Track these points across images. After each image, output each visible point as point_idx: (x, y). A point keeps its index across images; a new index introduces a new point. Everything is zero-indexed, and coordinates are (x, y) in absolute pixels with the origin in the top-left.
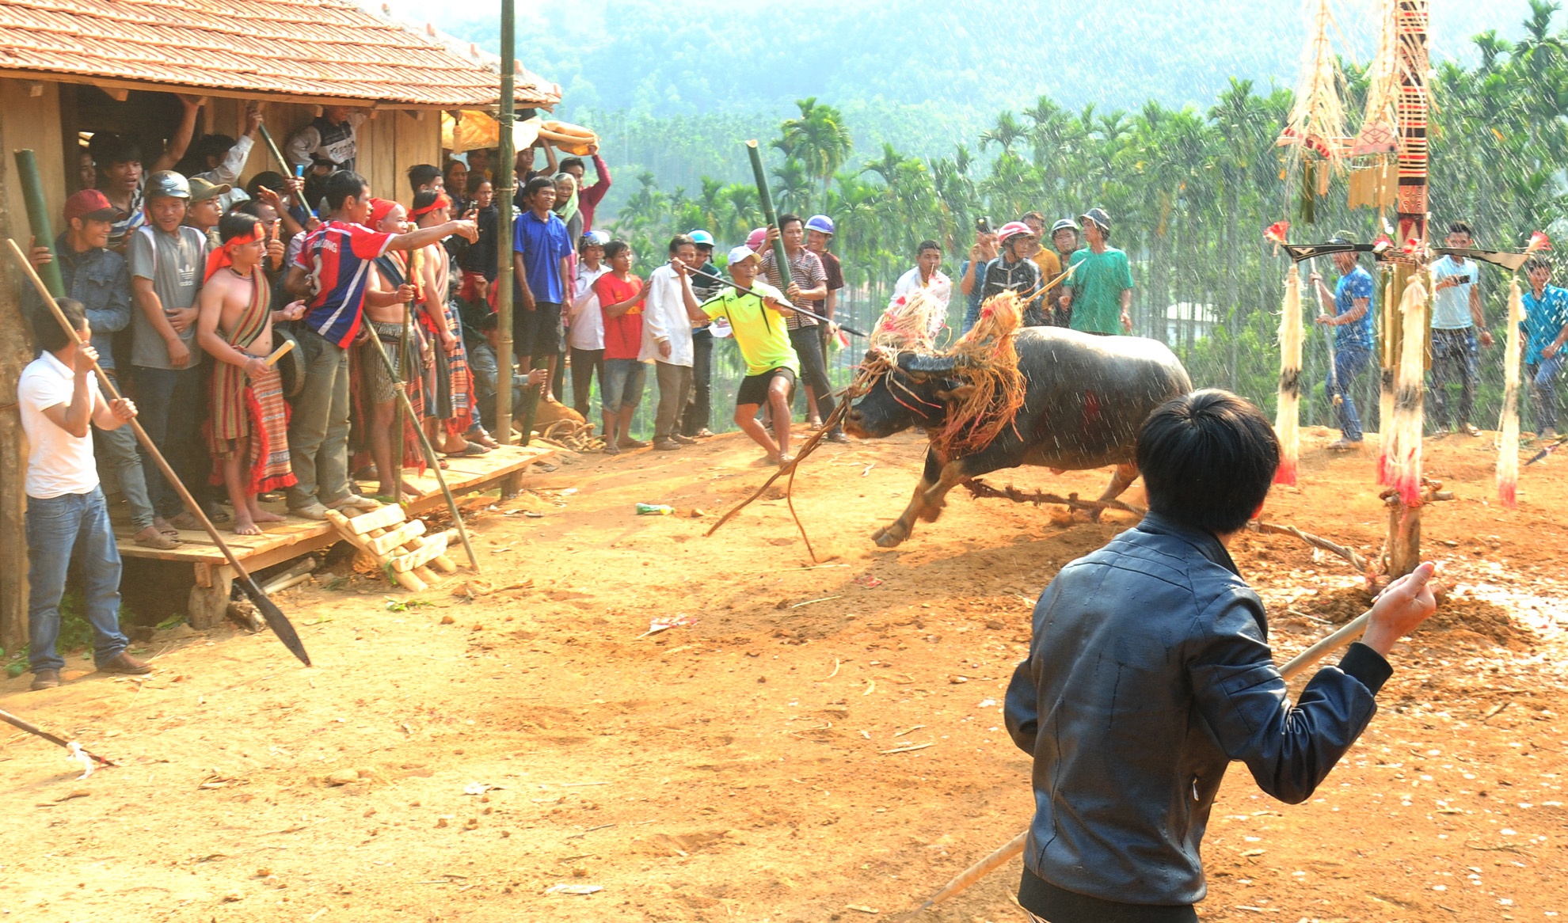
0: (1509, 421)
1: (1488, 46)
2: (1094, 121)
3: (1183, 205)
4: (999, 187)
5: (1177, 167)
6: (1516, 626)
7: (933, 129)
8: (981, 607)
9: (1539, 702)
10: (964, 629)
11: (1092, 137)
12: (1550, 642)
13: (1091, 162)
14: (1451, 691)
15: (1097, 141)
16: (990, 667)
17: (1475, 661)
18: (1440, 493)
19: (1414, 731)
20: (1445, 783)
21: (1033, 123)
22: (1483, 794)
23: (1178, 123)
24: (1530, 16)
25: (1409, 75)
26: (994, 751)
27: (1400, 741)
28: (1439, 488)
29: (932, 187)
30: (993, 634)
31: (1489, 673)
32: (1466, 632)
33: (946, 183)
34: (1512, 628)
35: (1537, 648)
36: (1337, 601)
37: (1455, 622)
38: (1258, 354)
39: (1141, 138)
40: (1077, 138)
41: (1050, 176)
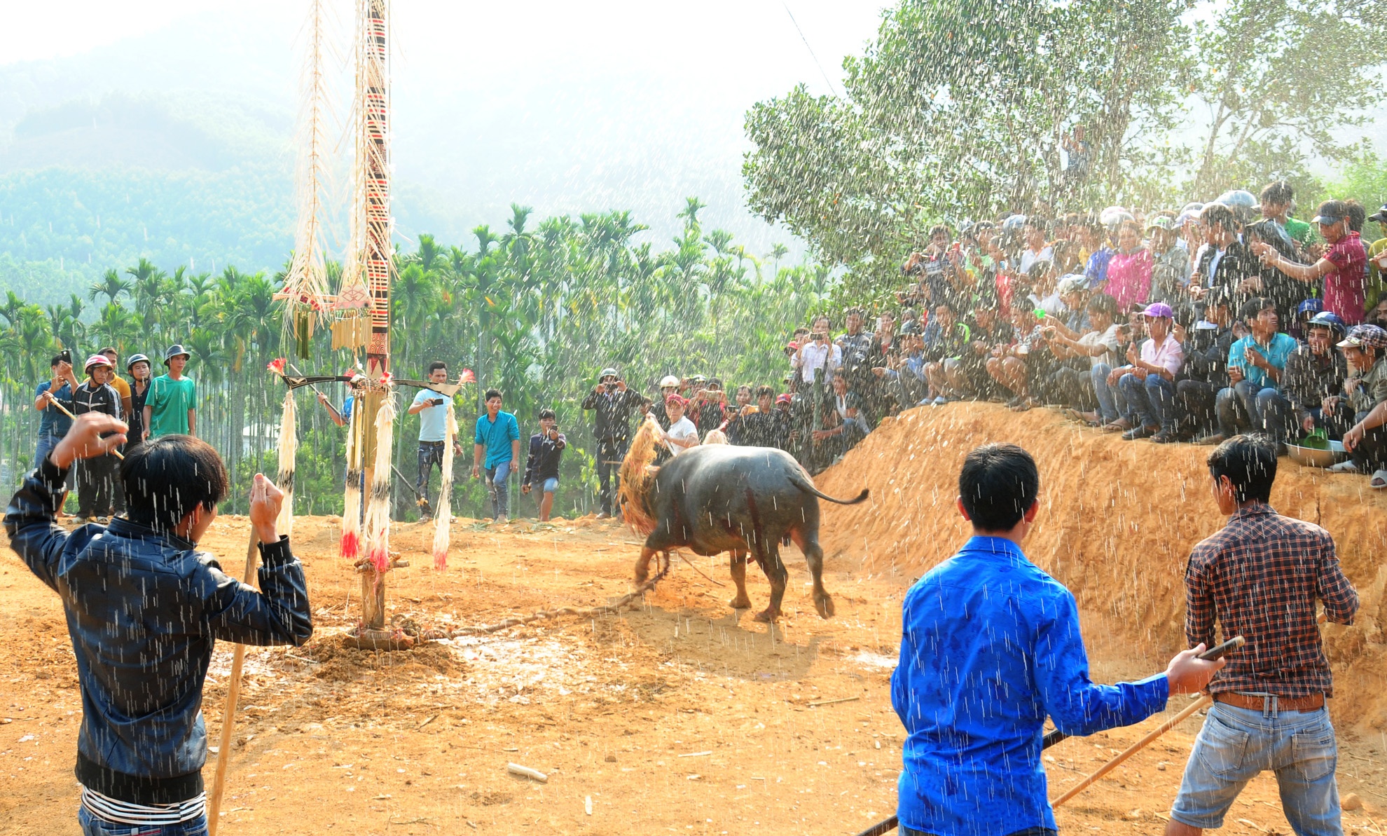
0: (444, 508)
1: (484, 237)
2: (186, 280)
3: (255, 347)
4: (105, 329)
5: (250, 318)
6: (454, 659)
7: (54, 281)
8: (35, 662)
9: (460, 713)
10: (17, 680)
11: (183, 292)
12: (478, 669)
13: (182, 312)
14: (399, 709)
15: (187, 296)
16: (34, 709)
17: (422, 686)
18: (399, 561)
19: (365, 740)
20: (383, 778)
21: (135, 279)
22: (408, 783)
23: (252, 284)
24: (512, 216)
25: (376, 249)
26: (26, 777)
27: (354, 748)
28: (398, 558)
29: (49, 328)
30: (41, 682)
31: (430, 694)
32: (415, 665)
33: (62, 324)
34: (451, 661)
35: (468, 675)
36: (322, 646)
37: (409, 658)
38: (313, 464)
39: (222, 295)
40: (171, 293)
41: (148, 323)
